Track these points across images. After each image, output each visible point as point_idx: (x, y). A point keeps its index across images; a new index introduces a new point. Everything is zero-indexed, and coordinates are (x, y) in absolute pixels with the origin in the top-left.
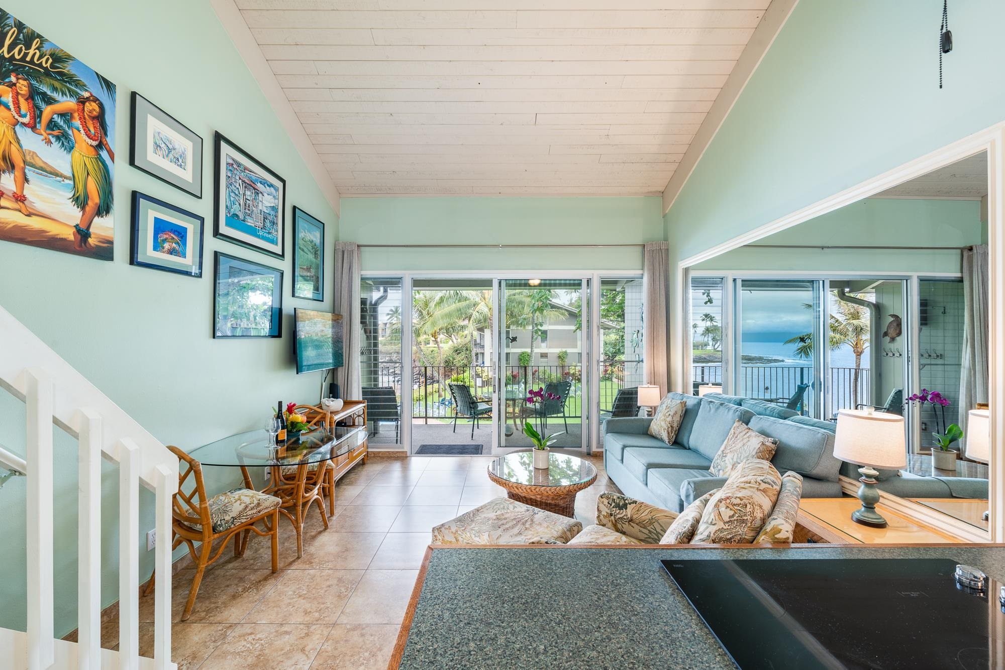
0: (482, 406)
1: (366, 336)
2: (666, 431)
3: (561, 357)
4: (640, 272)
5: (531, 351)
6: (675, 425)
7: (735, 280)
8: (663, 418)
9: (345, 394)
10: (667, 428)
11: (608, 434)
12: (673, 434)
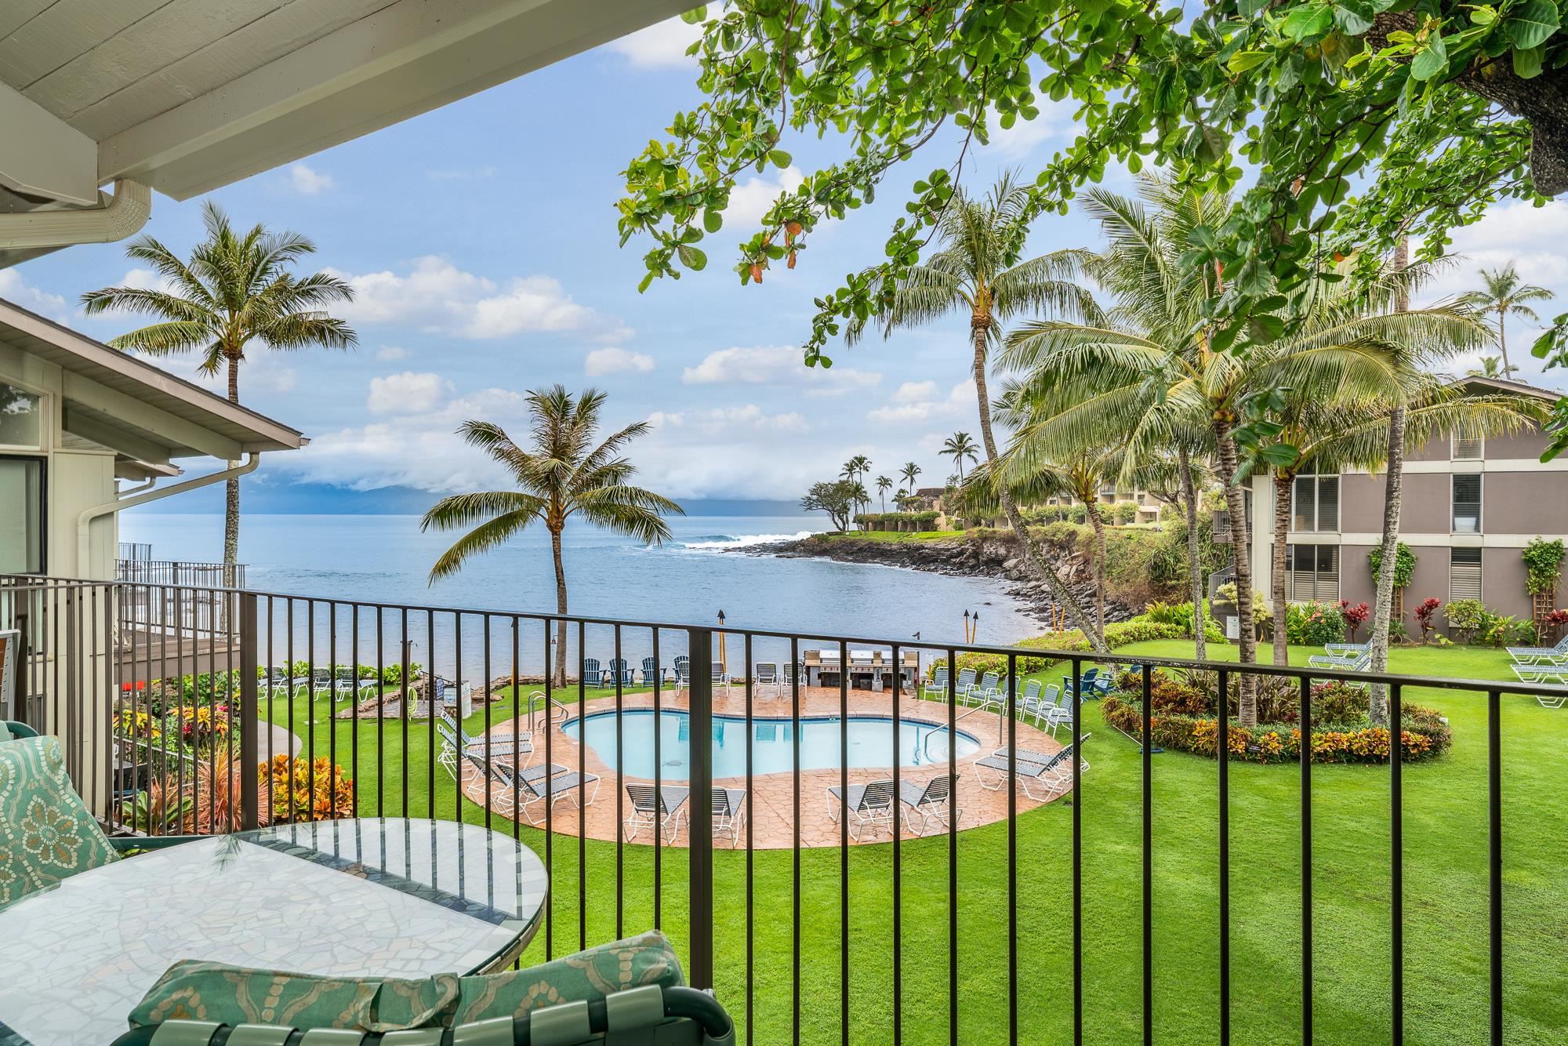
3: (1539, 565)
5: (1386, 540)
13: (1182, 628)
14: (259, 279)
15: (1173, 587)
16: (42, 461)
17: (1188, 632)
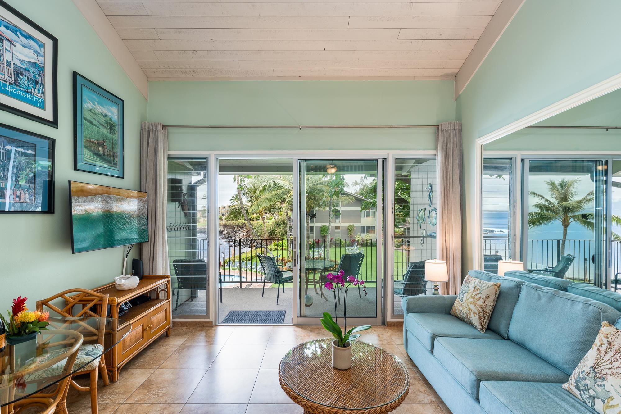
0: (285, 275)
1: (184, 213)
2: (477, 316)
3: (350, 230)
4: (433, 152)
5: (329, 225)
6: (488, 310)
7: (523, 160)
8: (471, 300)
9: (151, 268)
10: (477, 313)
11: (410, 314)
12: (485, 321)
13: (281, 247)
15: (274, 237)
17: (282, 248)
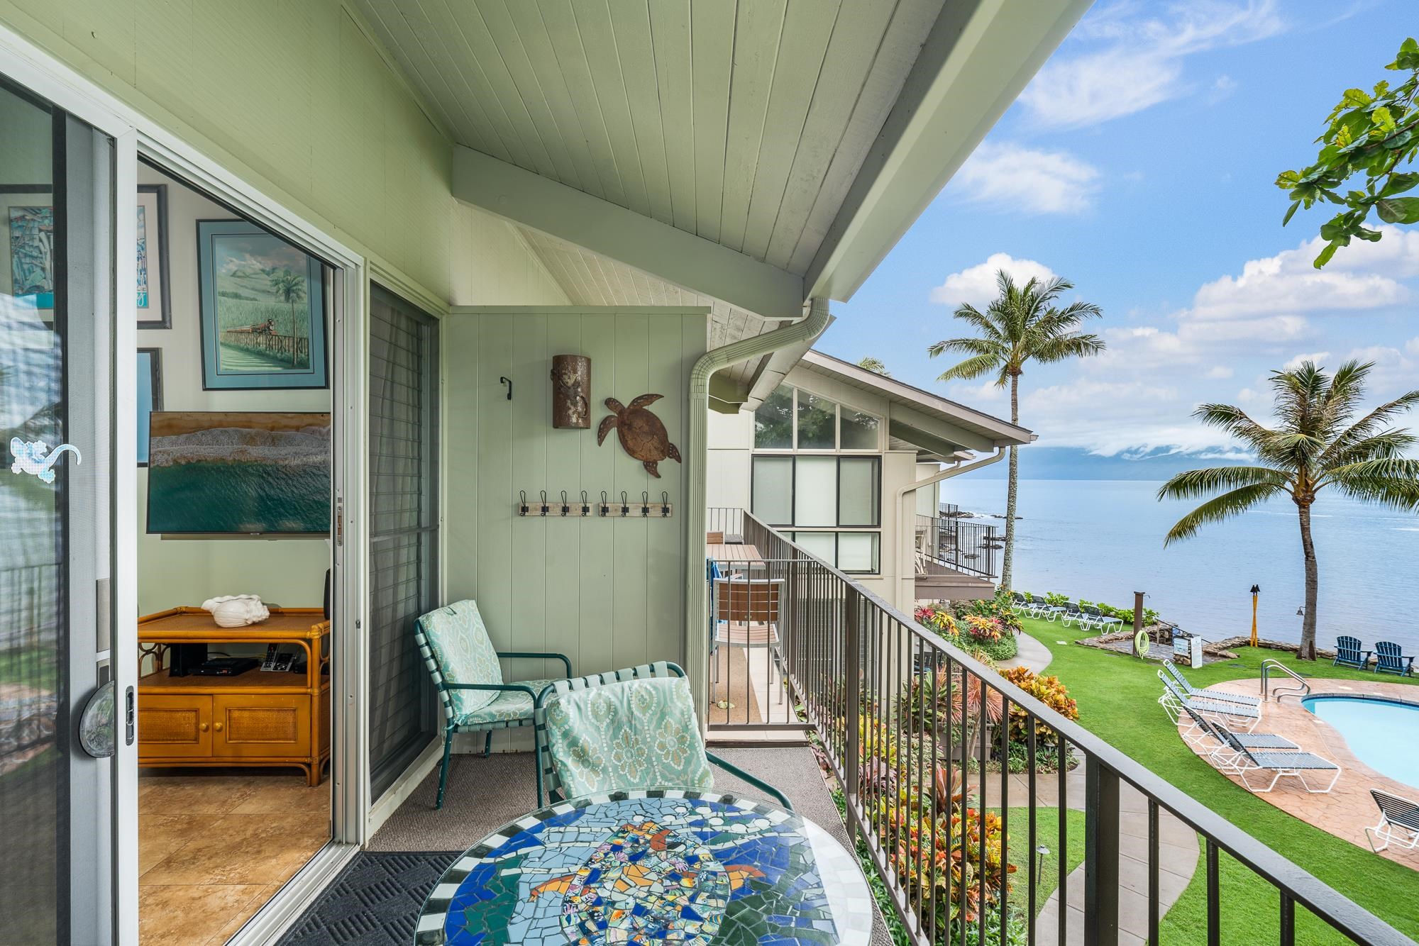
14: (1033, 316)
16: (878, 459)
